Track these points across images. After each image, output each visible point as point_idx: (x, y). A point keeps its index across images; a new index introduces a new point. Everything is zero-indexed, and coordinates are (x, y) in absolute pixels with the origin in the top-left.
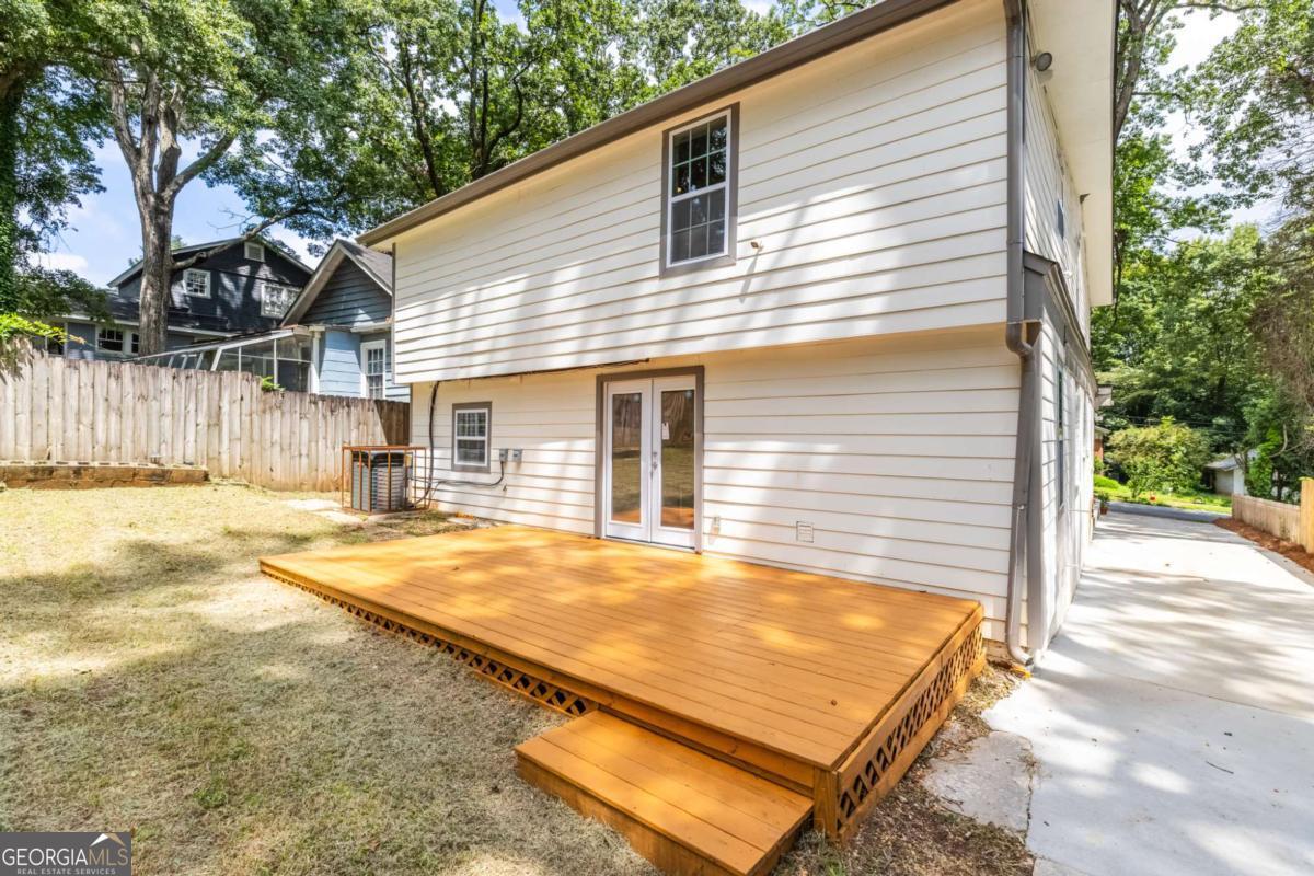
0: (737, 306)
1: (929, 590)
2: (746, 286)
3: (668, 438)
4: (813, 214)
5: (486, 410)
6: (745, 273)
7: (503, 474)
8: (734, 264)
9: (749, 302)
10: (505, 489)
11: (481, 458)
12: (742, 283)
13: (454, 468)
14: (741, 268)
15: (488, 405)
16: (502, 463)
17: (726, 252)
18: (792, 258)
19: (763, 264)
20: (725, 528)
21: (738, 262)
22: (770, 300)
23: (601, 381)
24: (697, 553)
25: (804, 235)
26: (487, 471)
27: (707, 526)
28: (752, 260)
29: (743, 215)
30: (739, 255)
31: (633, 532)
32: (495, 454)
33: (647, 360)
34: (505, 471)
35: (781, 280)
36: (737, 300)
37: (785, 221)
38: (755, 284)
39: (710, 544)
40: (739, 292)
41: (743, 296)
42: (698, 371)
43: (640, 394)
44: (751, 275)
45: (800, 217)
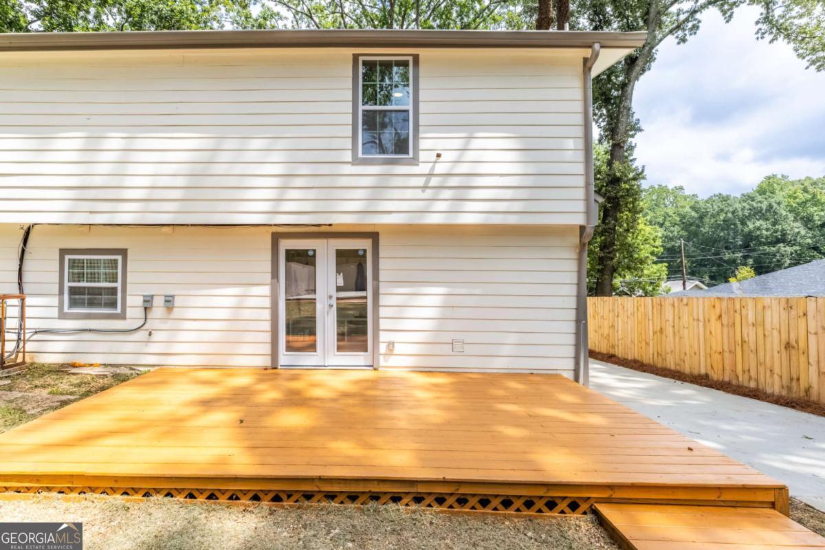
0: (419, 194)
1: (535, 372)
2: (427, 181)
3: (342, 285)
4: (475, 144)
5: (119, 258)
6: (427, 172)
7: (146, 320)
8: (418, 165)
9: (428, 194)
10: (150, 334)
11: (113, 304)
12: (424, 178)
13: (62, 316)
14: (423, 168)
15: (123, 252)
16: (146, 308)
17: (411, 155)
18: (463, 168)
19: (440, 168)
20: (398, 349)
21: (420, 164)
22: (447, 194)
23: (276, 238)
24: (375, 369)
25: (470, 156)
26: (122, 316)
27: (383, 348)
28: (432, 164)
29: (425, 133)
30: (421, 159)
31: (307, 359)
32: (134, 302)
33: (330, 225)
34: (148, 317)
35: (454, 181)
36: (420, 190)
37: (458, 144)
38: (434, 181)
39: (384, 361)
40: (422, 185)
41: (425, 188)
42: (374, 236)
43: (314, 251)
44: (431, 175)
45: (467, 144)
